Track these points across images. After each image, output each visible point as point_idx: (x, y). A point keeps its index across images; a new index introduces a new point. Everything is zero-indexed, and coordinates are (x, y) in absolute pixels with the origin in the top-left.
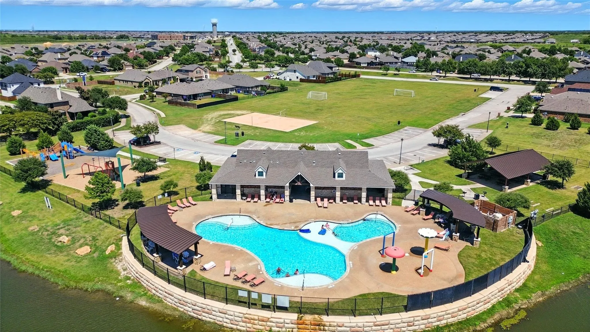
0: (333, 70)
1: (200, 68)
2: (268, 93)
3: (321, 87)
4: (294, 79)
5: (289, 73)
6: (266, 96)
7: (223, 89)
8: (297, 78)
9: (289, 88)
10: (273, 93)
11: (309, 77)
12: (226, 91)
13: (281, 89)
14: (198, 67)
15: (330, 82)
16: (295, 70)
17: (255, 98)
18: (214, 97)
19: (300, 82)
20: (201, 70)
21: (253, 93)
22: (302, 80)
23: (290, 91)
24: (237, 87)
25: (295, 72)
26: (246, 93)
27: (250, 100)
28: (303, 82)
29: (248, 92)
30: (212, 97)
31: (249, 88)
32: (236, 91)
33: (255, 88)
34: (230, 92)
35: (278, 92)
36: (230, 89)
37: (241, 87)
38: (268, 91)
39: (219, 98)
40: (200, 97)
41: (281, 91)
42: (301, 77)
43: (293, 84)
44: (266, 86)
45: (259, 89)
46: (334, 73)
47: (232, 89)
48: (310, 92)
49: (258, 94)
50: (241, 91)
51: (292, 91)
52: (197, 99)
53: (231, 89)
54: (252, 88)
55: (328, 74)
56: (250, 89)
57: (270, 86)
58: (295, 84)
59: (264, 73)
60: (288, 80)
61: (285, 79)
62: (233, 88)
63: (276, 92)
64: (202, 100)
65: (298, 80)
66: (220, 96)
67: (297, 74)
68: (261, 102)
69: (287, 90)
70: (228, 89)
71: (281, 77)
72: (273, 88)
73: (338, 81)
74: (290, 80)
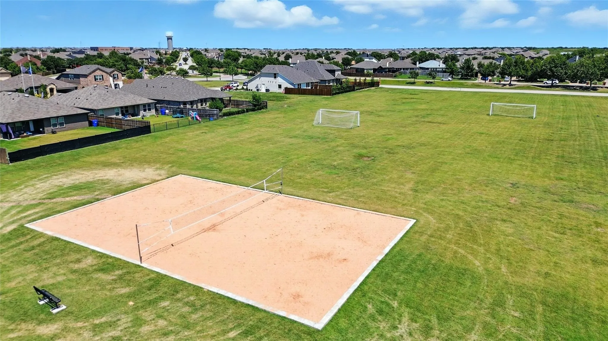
0: (336, 76)
1: (101, 70)
2: (225, 115)
3: (326, 102)
4: (274, 89)
5: (264, 80)
6: (221, 121)
7: (126, 107)
8: (280, 86)
9: (270, 104)
10: (238, 113)
11: (299, 85)
12: (133, 110)
13: (255, 105)
14: (99, 69)
15: (338, 93)
16: (275, 74)
17: (196, 126)
18: (98, 125)
19: (285, 93)
20: (104, 74)
21: (193, 114)
22: (288, 91)
23: (272, 110)
24: (159, 101)
25: (275, 77)
26: (178, 115)
27: (181, 130)
28: (290, 93)
29: (181, 112)
30: (91, 124)
31: (185, 103)
32: (157, 110)
33: (199, 105)
34: (142, 113)
35: (248, 111)
36: (141, 107)
37: (169, 102)
38: (225, 110)
39: (108, 126)
40: (55, 125)
41: (253, 110)
42: (286, 85)
43: (274, 96)
44: (221, 99)
45: (207, 106)
46: (338, 81)
47: (147, 107)
48: (321, 111)
49: (204, 115)
50: (167, 111)
51: (277, 110)
52: (43, 132)
53: (144, 105)
54: (192, 103)
55: (329, 81)
56: (188, 106)
57: (230, 100)
58: (277, 98)
59: (223, 82)
60: (263, 90)
61: (258, 90)
62: (149, 105)
63: (243, 112)
64: (59, 134)
65: (282, 90)
66: (109, 123)
67: (279, 80)
68: (208, 136)
69: (266, 107)
70: (138, 106)
71: (252, 86)
72: (237, 104)
73: (349, 91)
74: (267, 90)
